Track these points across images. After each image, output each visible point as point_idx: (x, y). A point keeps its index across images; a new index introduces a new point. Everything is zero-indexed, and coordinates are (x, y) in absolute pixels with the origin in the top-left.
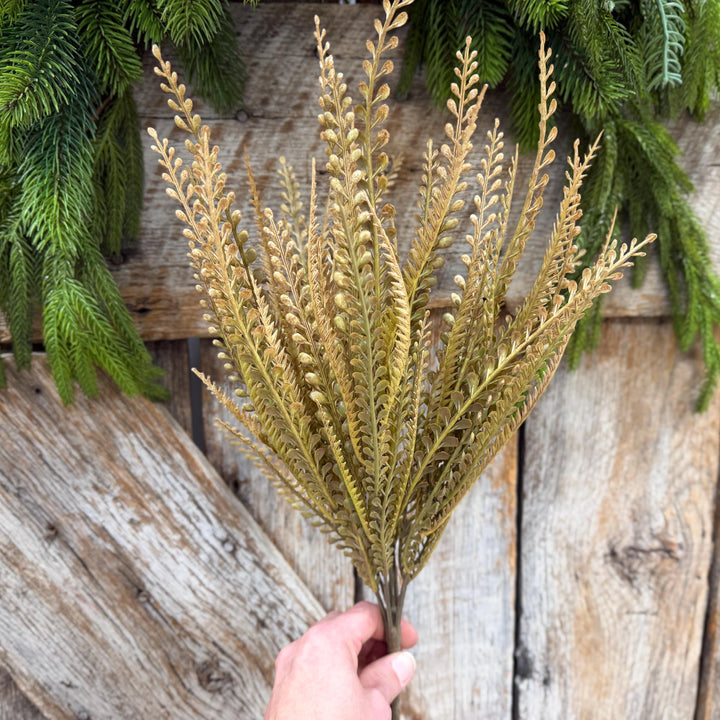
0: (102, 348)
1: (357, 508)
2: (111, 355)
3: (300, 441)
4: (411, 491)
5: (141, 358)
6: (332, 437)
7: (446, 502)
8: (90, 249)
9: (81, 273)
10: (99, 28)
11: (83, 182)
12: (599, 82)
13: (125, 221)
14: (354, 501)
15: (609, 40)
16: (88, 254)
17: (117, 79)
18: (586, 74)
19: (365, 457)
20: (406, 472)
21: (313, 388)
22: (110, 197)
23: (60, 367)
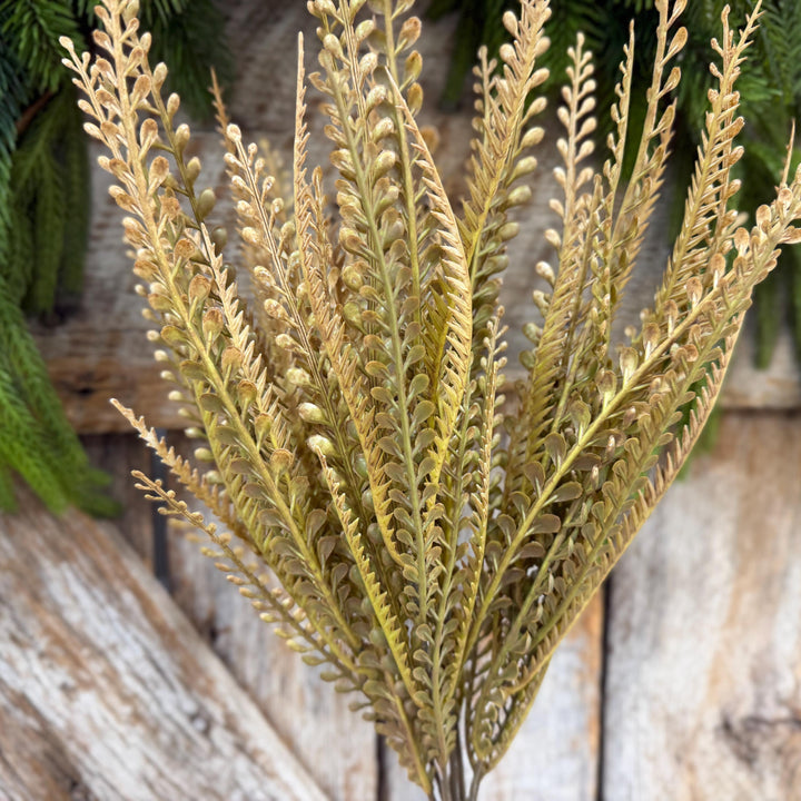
1: (391, 643)
3: (291, 521)
4: (483, 616)
6: (345, 516)
7: (543, 635)
14: (387, 632)
19: (401, 548)
20: (474, 579)
21: (312, 428)
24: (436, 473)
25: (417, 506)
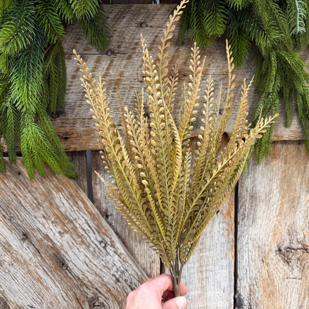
0: (46, 153)
1: (161, 230)
2: (50, 157)
3: (137, 201)
4: (184, 224)
5: (64, 158)
6: (151, 199)
7: (199, 229)
8: (41, 110)
9: (37, 120)
10: (46, 14)
11: (37, 79)
12: (267, 31)
13: (58, 99)
14: (160, 228)
15: (272, 14)
16: (40, 112)
17: (53, 35)
18: (261, 28)
19: (164, 208)
20: (181, 215)
21: (143, 178)
22: (51, 88)
23: (28, 162)
24: (173, 190)
25: (168, 198)
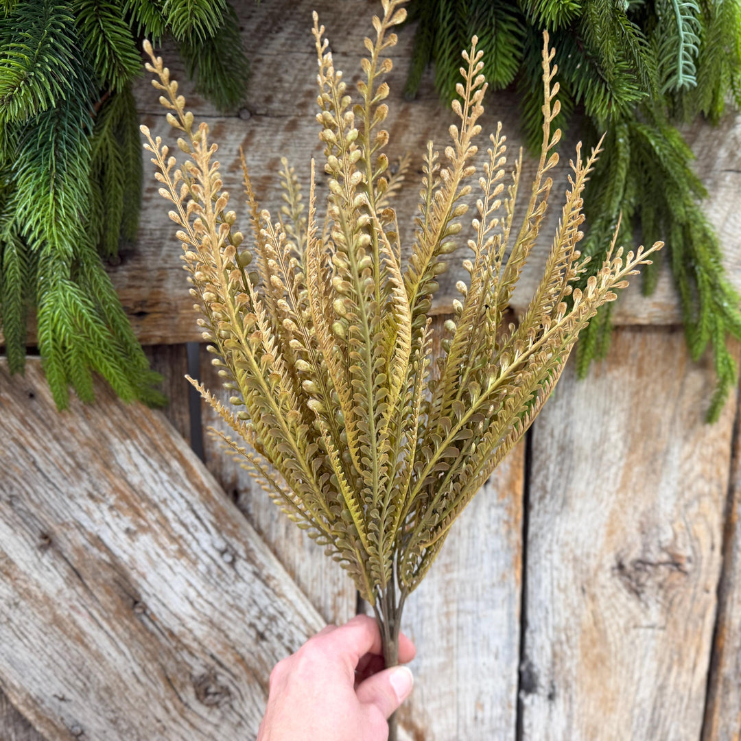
0: (98, 352)
1: (355, 519)
2: (108, 360)
3: (297, 451)
4: (410, 502)
5: (138, 362)
6: (330, 447)
7: (446, 514)
8: (86, 250)
9: (77, 274)
10: (97, 21)
11: (79, 180)
12: (613, 83)
13: (123, 221)
14: (352, 513)
15: (623, 41)
16: (85, 255)
17: (116, 74)
18: (598, 75)
19: (363, 467)
20: (406, 483)
21: (310, 395)
22: (107, 196)
23: (55, 372)
24: (386, 425)
25: (375, 445)
